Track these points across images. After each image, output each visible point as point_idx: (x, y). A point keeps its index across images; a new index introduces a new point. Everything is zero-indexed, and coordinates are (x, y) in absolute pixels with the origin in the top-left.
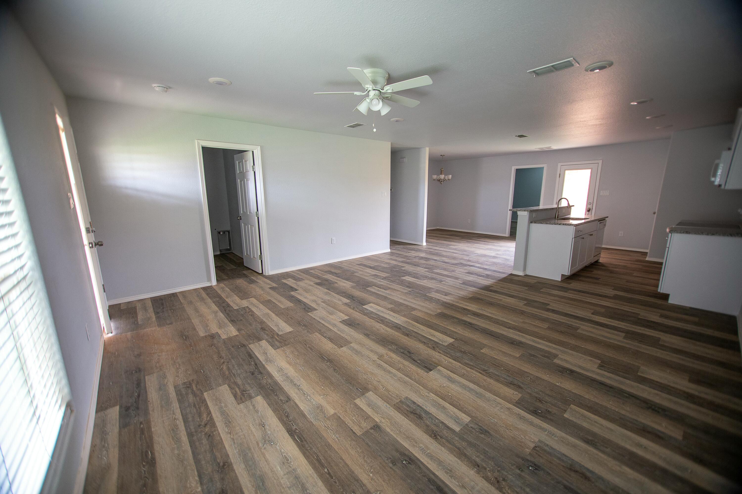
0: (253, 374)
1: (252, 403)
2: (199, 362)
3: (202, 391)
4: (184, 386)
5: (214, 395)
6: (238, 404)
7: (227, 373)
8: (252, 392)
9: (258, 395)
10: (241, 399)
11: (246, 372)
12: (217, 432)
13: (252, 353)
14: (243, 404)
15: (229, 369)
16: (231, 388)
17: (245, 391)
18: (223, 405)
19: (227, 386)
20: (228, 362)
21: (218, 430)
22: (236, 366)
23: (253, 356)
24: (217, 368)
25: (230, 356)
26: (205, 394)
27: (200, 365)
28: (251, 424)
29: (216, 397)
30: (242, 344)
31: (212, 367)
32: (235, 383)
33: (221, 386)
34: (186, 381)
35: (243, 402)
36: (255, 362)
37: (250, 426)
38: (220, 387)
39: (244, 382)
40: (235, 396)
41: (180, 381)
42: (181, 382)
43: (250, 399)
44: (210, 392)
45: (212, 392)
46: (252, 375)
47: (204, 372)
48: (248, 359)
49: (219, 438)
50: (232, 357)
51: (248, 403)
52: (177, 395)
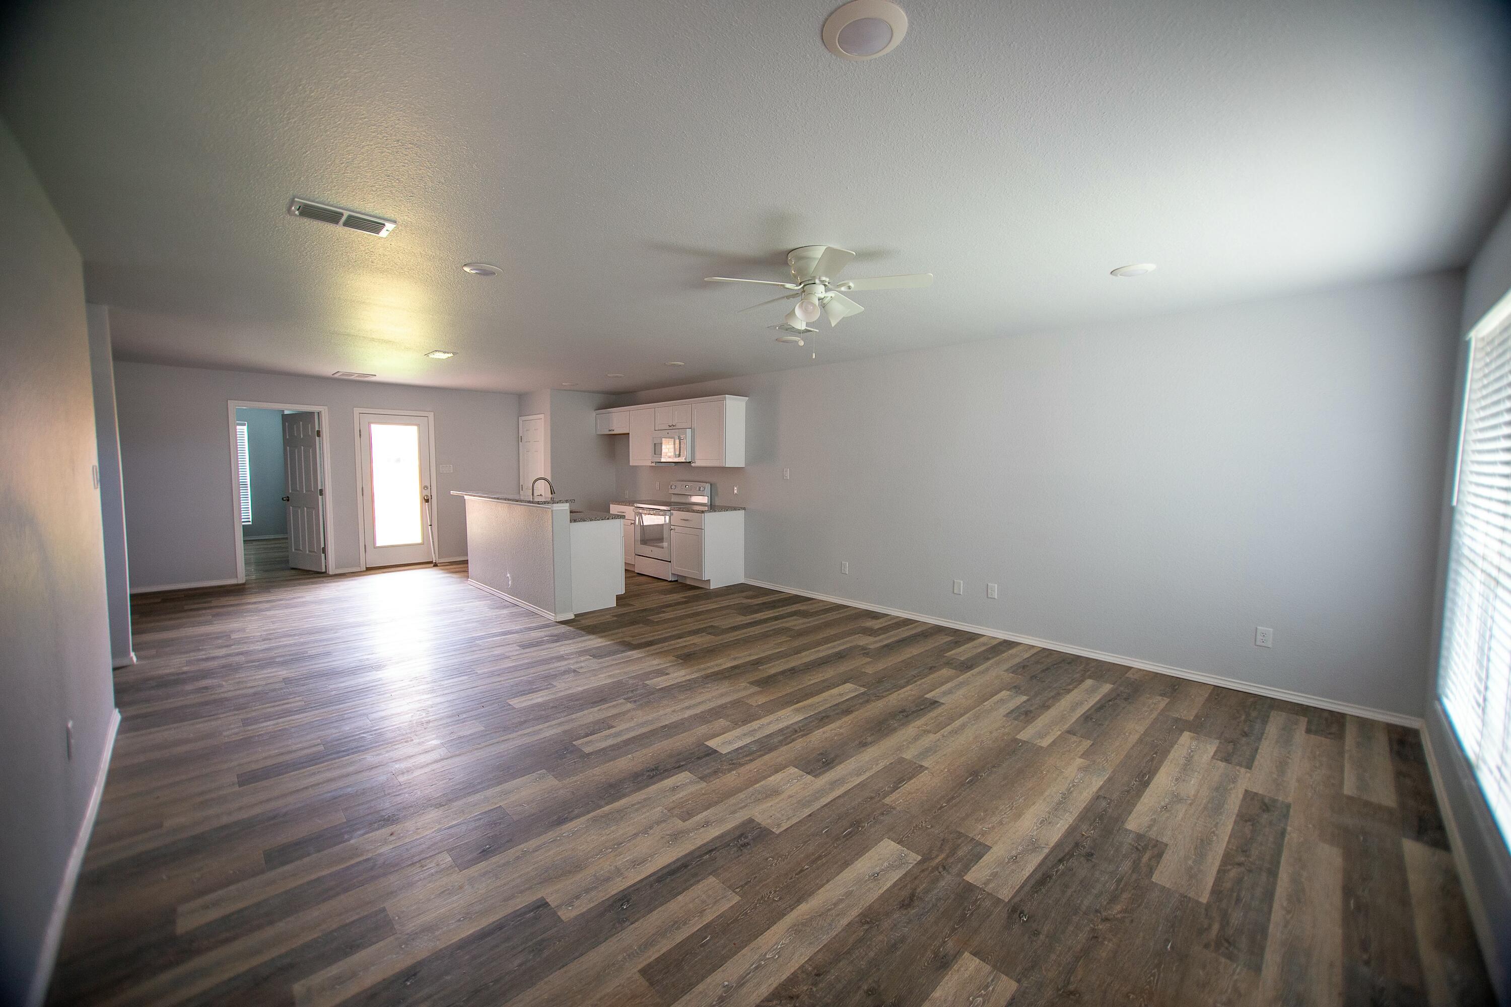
0: (1089, 856)
1: (1147, 831)
2: (1153, 975)
3: (1206, 910)
4: (1236, 952)
5: (1190, 885)
6: (1166, 845)
7: (1125, 895)
8: (1129, 839)
9: (1127, 830)
10: (1155, 846)
11: (1093, 867)
12: (1230, 847)
13: (1033, 881)
14: (1159, 839)
15: (1114, 899)
16: (1151, 869)
17: (1137, 848)
18: (1190, 862)
19: (1153, 878)
20: (1097, 911)
21: (1227, 847)
22: (1095, 891)
23: (1038, 875)
24: (1132, 921)
25: (1075, 919)
26: (1204, 899)
27: (1158, 966)
28: (1177, 818)
29: (1189, 880)
30: (1009, 917)
31: (1141, 934)
32: (1136, 867)
33: (1165, 887)
34: (1223, 960)
35: (1157, 841)
36: (1055, 865)
37: (1180, 818)
38: (1167, 886)
39: (1121, 857)
40: (1160, 855)
41: (1238, 970)
42: (1237, 967)
43: (1145, 836)
44: (1192, 895)
45: (1190, 893)
46: (1092, 855)
47: (1167, 941)
48: (1056, 881)
49: (1233, 840)
50: (1075, 914)
51: (1153, 834)
52: (1262, 949)
